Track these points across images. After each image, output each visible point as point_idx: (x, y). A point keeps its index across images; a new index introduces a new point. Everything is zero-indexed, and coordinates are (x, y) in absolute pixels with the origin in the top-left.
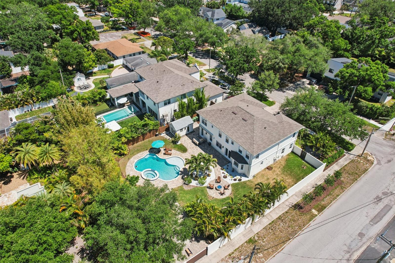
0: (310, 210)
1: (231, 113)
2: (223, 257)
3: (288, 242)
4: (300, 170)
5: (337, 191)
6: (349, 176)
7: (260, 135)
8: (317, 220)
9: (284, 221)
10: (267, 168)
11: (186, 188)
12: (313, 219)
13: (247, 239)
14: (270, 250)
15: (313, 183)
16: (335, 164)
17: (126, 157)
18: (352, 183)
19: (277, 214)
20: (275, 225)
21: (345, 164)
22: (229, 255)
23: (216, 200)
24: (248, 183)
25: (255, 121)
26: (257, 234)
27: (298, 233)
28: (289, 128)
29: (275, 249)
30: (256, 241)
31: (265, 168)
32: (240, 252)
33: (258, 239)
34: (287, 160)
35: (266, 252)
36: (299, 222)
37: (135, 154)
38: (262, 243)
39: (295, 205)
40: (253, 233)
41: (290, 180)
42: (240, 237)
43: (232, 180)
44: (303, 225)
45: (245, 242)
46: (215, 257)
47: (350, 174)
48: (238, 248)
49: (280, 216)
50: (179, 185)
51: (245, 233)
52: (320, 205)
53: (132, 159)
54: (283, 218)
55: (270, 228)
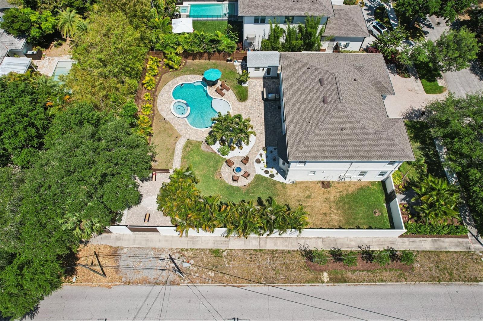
0: (322, 271)
1: (317, 79)
2: (174, 247)
3: (255, 285)
4: (366, 212)
5: (386, 274)
6: (434, 269)
7: (325, 135)
8: (317, 287)
9: (275, 259)
10: (323, 183)
11: (204, 147)
12: (313, 282)
13: (214, 247)
14: (227, 277)
15: (366, 242)
16: (431, 239)
17: (175, 73)
18: (426, 281)
19: (276, 245)
20: (259, 256)
21: (448, 250)
22: (182, 250)
23: (223, 182)
24: (278, 186)
25: (335, 111)
26: (230, 250)
27: (277, 285)
28: (384, 149)
29: (232, 280)
30: (221, 257)
31: (319, 181)
32: (195, 255)
33: (225, 256)
34: (362, 188)
35: (220, 275)
36: (293, 273)
37: (186, 73)
38: (226, 263)
39: (310, 251)
40: (227, 246)
41: (337, 218)
42: (209, 240)
43: (263, 170)
44: (293, 281)
45: (210, 249)
46: (167, 241)
47: (438, 267)
48: (196, 250)
49: (276, 250)
50: (199, 140)
51: (218, 239)
52: (342, 275)
53: (178, 79)
54: (277, 255)
55: (250, 255)
